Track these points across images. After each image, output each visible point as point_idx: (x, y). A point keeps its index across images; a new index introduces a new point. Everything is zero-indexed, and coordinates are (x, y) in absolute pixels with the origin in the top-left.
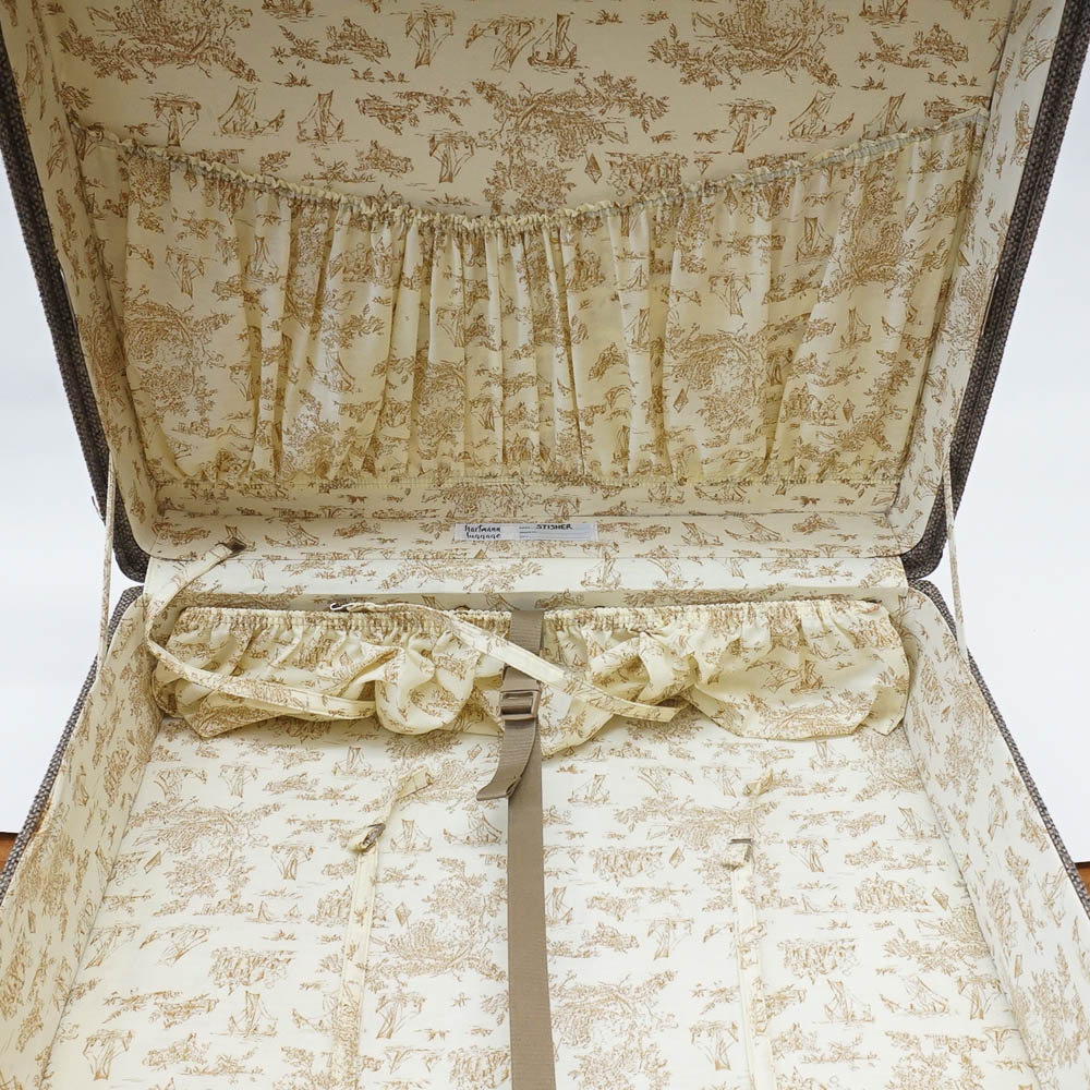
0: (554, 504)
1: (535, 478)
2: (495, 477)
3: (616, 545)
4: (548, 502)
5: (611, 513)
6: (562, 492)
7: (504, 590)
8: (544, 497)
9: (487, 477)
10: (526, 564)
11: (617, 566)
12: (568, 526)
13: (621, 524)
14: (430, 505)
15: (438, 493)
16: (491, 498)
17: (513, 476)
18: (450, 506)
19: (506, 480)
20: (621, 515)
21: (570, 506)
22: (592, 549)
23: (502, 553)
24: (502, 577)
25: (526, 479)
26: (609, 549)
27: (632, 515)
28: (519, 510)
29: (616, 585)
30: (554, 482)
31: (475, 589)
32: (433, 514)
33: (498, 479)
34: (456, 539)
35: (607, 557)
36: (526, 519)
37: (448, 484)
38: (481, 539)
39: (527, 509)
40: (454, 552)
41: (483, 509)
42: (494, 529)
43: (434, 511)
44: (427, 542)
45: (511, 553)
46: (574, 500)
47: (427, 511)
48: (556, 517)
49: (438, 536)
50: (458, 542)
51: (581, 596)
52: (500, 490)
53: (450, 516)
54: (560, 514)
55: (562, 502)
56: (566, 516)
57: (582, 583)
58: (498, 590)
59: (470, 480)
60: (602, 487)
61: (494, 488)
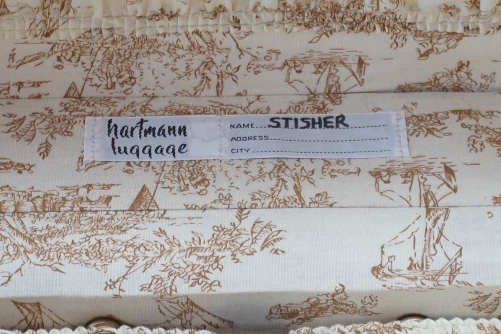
0: (308, 69)
1: (266, 17)
2: (172, 16)
3: (449, 172)
4: (293, 64)
5: (434, 86)
6: (326, 45)
7: (197, 289)
8: (285, 55)
9: (155, 16)
10: (247, 224)
11: (452, 228)
12: (341, 120)
13: (459, 113)
14: (28, 73)
15: (46, 48)
16: (166, 59)
17: (215, 14)
18: (73, 74)
19: (200, 23)
20: (458, 89)
21: (343, 72)
22: (396, 181)
23: (193, 198)
24: (193, 259)
25: (243, 19)
26: (433, 182)
27: (483, 89)
28: (228, 82)
29: (452, 275)
30: (308, 26)
31: (132, 288)
32: (35, 91)
33: (180, 22)
34: (87, 158)
35: (429, 203)
36: (243, 101)
37: (68, 31)
38: (144, 158)
39: (247, 81)
40: (83, 192)
41: (148, 80)
42: (172, 130)
43: (37, 84)
44: (21, 168)
45: (212, 195)
46: (352, 60)
47: (20, 85)
48: (312, 96)
49: (45, 151)
50: (92, 165)
51: (372, 298)
52: (185, 42)
53: (74, 95)
54: (321, 89)
55: (324, 64)
56: (334, 94)
57: (376, 270)
58: (183, 288)
59: (116, 23)
60: (418, 34)
61: (172, 39)
